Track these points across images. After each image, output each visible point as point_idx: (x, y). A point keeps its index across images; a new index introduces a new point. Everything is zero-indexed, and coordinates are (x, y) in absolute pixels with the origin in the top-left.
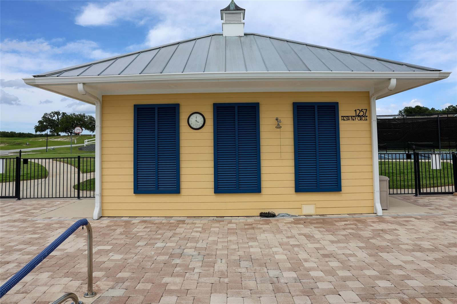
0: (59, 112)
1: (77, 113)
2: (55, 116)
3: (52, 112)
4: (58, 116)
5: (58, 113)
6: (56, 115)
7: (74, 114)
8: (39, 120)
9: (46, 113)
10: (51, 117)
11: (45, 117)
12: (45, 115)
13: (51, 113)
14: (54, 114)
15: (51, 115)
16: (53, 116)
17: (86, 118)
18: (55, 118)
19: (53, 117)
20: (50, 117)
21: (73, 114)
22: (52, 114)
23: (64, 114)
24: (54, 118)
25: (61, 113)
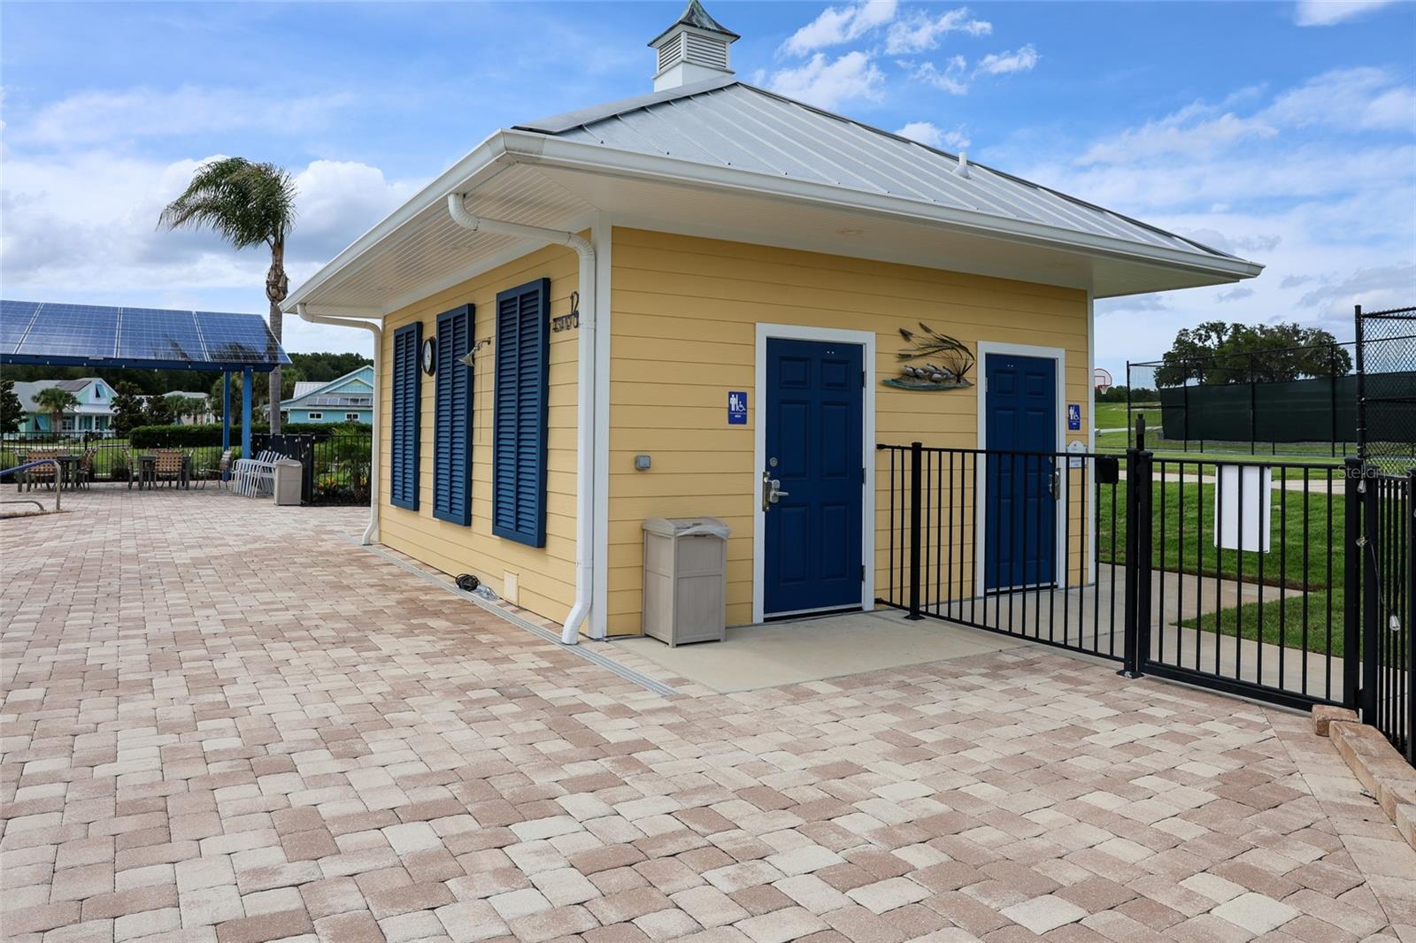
0: (1223, 324)
1: (1270, 326)
2: (1210, 337)
3: (1202, 326)
4: (1219, 338)
5: (1218, 328)
6: (1214, 335)
7: (1262, 326)
8: (1165, 352)
9: (1184, 330)
10: (1200, 340)
11: (1184, 342)
12: (1182, 335)
13: (1198, 330)
14: (1206, 332)
15: (1201, 335)
16: (1206, 336)
17: (1303, 338)
18: (1213, 342)
19: (1205, 340)
20: (1196, 341)
21: (1258, 327)
22: (1203, 332)
23: (1236, 327)
24: (1208, 343)
25: (1228, 326)
